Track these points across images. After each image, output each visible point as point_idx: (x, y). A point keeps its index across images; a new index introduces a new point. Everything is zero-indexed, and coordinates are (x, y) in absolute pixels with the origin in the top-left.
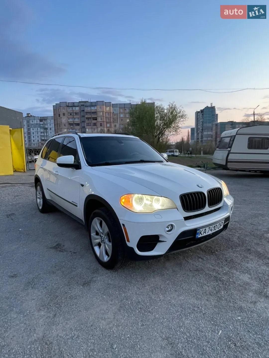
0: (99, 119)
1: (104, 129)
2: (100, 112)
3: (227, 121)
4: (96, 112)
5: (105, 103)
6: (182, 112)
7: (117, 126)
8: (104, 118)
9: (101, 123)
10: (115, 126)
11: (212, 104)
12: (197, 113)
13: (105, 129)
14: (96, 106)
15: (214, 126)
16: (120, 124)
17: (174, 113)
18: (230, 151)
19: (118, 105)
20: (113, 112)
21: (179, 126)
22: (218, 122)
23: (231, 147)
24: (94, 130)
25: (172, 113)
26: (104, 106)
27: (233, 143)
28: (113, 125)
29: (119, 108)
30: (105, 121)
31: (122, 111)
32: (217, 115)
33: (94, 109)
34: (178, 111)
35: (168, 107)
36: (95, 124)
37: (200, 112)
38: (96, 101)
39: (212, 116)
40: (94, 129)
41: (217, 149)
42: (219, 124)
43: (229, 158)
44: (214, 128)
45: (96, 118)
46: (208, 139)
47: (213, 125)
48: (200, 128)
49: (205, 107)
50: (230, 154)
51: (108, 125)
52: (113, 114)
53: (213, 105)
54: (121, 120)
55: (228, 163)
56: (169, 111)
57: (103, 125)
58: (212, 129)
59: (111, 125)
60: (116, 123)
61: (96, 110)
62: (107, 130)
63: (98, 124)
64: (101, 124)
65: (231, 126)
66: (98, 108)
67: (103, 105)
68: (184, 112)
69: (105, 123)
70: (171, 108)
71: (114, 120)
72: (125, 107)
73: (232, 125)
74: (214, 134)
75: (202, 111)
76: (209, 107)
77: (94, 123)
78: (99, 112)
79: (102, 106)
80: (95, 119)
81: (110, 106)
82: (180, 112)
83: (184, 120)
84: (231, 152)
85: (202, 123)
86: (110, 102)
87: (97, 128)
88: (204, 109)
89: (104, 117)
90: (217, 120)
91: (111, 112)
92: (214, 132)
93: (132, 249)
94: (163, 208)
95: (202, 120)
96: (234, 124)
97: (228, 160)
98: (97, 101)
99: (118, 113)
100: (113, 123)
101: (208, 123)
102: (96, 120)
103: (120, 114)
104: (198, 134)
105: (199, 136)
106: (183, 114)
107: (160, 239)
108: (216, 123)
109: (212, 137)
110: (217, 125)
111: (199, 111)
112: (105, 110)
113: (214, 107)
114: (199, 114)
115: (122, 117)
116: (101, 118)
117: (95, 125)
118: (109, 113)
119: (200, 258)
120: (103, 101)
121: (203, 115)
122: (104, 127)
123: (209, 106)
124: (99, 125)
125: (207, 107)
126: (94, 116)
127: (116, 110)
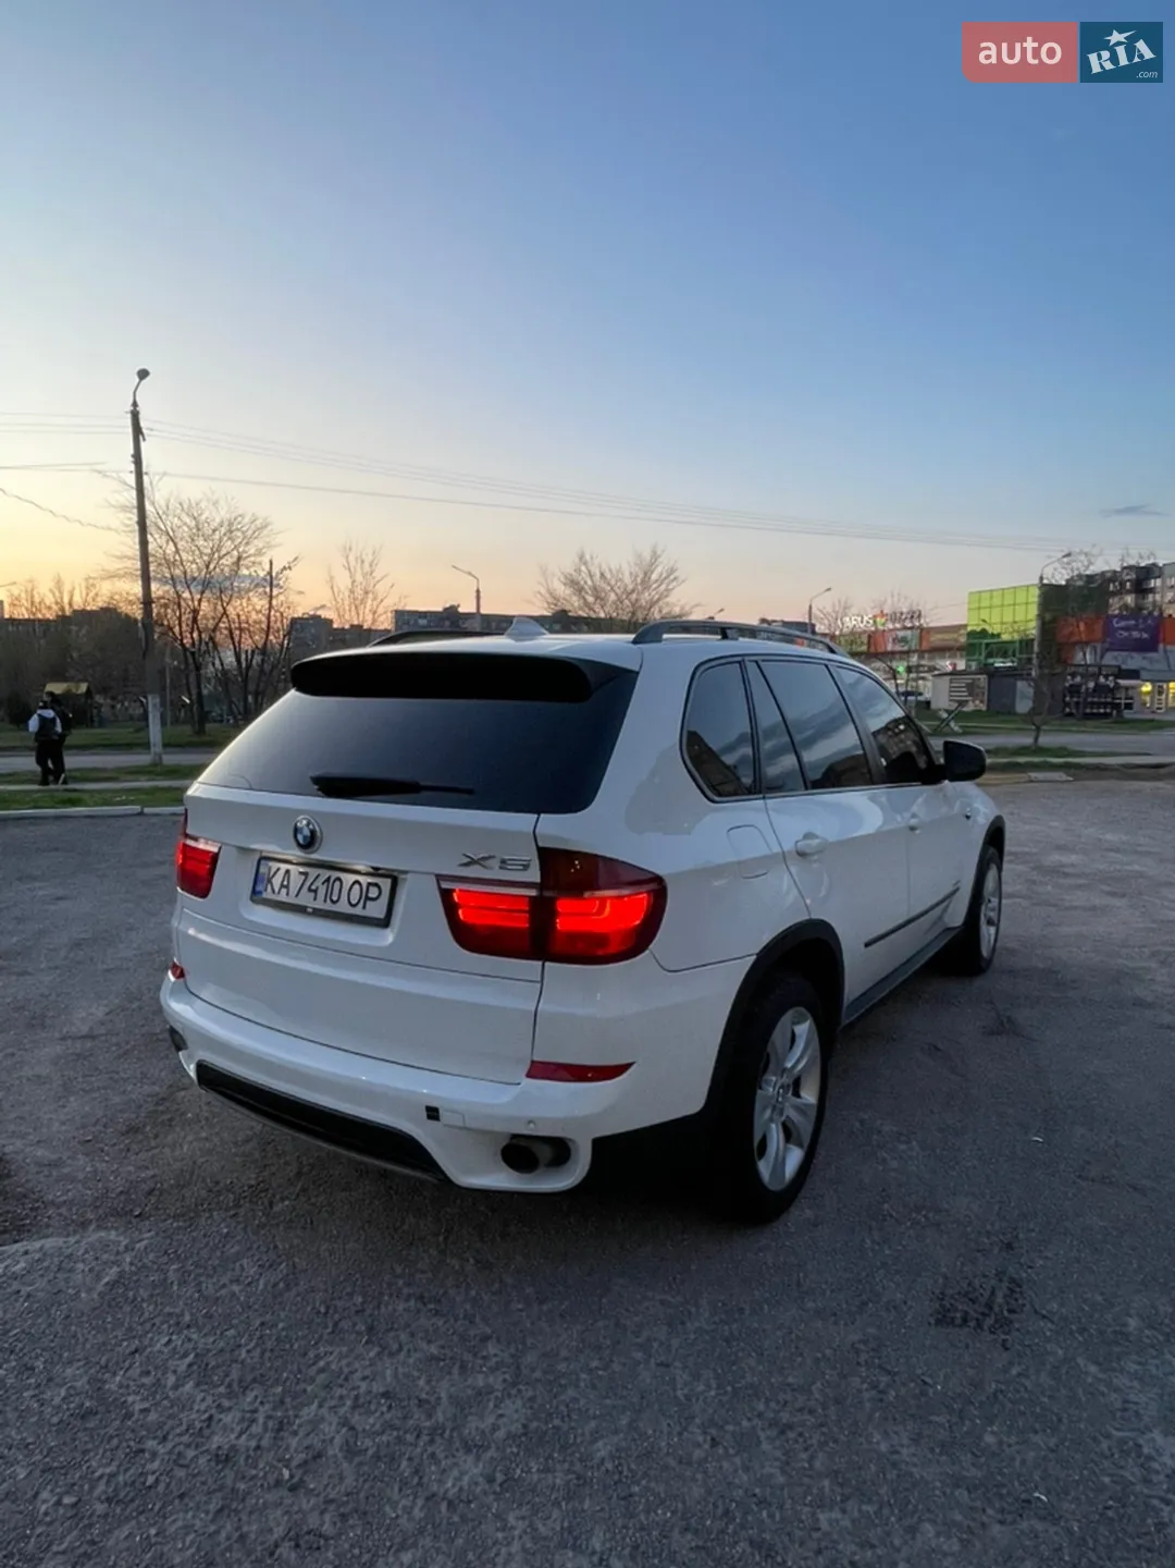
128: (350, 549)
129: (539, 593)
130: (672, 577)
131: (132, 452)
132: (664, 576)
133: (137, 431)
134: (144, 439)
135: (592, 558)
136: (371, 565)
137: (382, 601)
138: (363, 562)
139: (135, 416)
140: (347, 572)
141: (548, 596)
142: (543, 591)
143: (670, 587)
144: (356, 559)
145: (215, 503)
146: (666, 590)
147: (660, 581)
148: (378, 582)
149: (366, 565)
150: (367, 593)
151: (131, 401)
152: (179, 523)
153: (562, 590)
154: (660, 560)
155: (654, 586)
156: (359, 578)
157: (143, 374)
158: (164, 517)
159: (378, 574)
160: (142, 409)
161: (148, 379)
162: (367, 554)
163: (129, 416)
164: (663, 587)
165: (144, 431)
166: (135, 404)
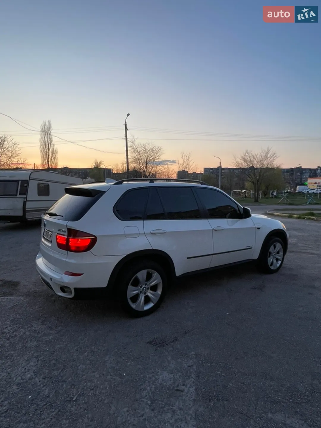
18: (26, 198)
128: (183, 153)
129: (233, 162)
130: (275, 155)
131: (125, 134)
132: (272, 155)
133: (126, 128)
134: (128, 131)
135: (250, 151)
136: (188, 157)
137: (191, 166)
138: (186, 156)
139: (126, 125)
140: (182, 159)
141: (236, 163)
142: (235, 162)
143: (274, 159)
144: (185, 156)
145: (149, 144)
146: (273, 160)
147: (271, 157)
148: (190, 161)
149: (187, 157)
150: (187, 164)
151: (125, 122)
152: (141, 149)
153: (239, 161)
154: (270, 151)
155: (269, 158)
156: (185, 161)
157: (128, 115)
158: (137, 148)
159: (190, 160)
160: (127, 123)
161: (129, 116)
162: (187, 155)
163: (124, 125)
164: (271, 159)
165: (128, 129)
166: (126, 122)
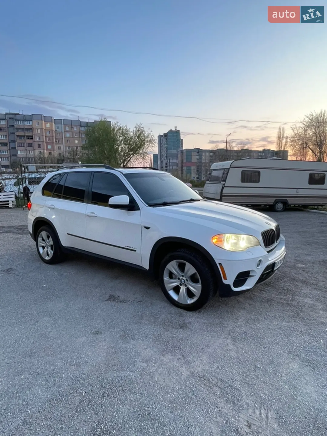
0: (36, 139)
1: (44, 152)
2: (38, 129)
3: (193, 148)
4: (31, 129)
5: (44, 117)
6: (150, 136)
7: (62, 148)
8: (43, 137)
9: (39, 143)
10: (59, 148)
11: (176, 127)
12: (160, 137)
13: (46, 151)
14: (31, 120)
15: (180, 153)
16: (65, 146)
17: (142, 137)
18: (225, 184)
19: (62, 120)
20: (56, 130)
21: (148, 153)
22: (184, 149)
23: (225, 181)
24: (30, 153)
25: (139, 137)
26: (43, 122)
27: (227, 177)
28: (56, 147)
29: (64, 125)
30: (45, 141)
31: (67, 128)
32: (182, 140)
33: (28, 124)
34: (146, 134)
35: (135, 129)
36: (30, 145)
37: (164, 136)
38: (31, 114)
39: (177, 141)
40: (29, 151)
41: (207, 182)
42: (185, 151)
43: (224, 192)
44: (179, 156)
45: (32, 136)
46: (173, 168)
47: (178, 151)
48: (164, 154)
49: (169, 131)
50: (225, 188)
51: (49, 147)
52: (55, 132)
53: (177, 129)
54: (68, 140)
55: (223, 198)
56: (136, 134)
57: (42, 146)
58: (177, 157)
59: (53, 147)
60: (60, 144)
61: (32, 125)
62: (48, 153)
63: (35, 145)
64: (39, 145)
65: (197, 154)
66: (34, 124)
67: (42, 120)
68: (152, 136)
69: (45, 143)
70: (138, 131)
71: (57, 141)
72: (72, 124)
73: (198, 152)
74: (180, 162)
75: (166, 135)
76: (173, 131)
77: (28, 143)
78: (36, 128)
79: (40, 121)
80: (30, 138)
81: (52, 122)
82: (148, 137)
83: (153, 145)
84: (225, 186)
85: (166, 148)
86: (52, 117)
87: (34, 150)
88: (167, 133)
89: (43, 135)
90: (182, 146)
91: (52, 130)
92: (180, 159)
93: (229, 286)
94: (252, 245)
95: (166, 146)
96: (201, 152)
97: (223, 194)
98: (33, 115)
99: (63, 131)
100: (56, 144)
101: (173, 150)
102: (32, 139)
103: (65, 133)
104: (162, 162)
105: (163, 164)
106: (152, 139)
107: (250, 275)
108: (182, 149)
109: (177, 166)
110: (182, 152)
111: (162, 134)
112: (44, 127)
113: (179, 131)
114: (162, 138)
115: (69, 138)
116: (40, 137)
117: (30, 147)
118: (50, 131)
119: (262, 290)
120: (41, 115)
121: (166, 139)
122: (44, 149)
123: (174, 129)
124: (37, 146)
125: (171, 130)
126: (28, 134)
127: (60, 128)
